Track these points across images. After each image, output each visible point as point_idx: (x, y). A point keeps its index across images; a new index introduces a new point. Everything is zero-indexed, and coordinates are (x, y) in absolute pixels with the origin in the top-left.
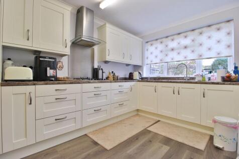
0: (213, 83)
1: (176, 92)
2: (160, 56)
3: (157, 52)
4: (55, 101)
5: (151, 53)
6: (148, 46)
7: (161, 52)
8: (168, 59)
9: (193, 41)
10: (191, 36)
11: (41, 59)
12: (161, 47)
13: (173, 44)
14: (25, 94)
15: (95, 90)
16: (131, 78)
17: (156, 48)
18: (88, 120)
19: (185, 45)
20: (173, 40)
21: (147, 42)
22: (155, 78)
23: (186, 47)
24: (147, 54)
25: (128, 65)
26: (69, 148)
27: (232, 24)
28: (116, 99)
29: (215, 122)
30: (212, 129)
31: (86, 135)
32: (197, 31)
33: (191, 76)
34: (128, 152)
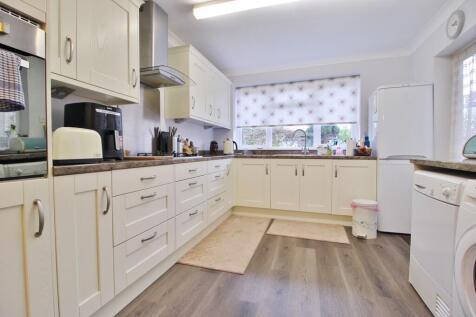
0: (338, 158)
1: (300, 173)
2: (262, 115)
3: (256, 108)
4: (140, 201)
5: (246, 108)
6: (239, 95)
7: (263, 107)
8: (275, 121)
9: (311, 96)
10: (309, 89)
11: (98, 110)
12: (262, 99)
13: (282, 98)
14: (96, 191)
15: (189, 175)
16: (214, 151)
17: (255, 101)
18: (183, 234)
19: (300, 101)
20: (282, 91)
21: (238, 88)
22: (254, 152)
23: (301, 105)
24: (238, 109)
25: (207, 126)
26: (170, 291)
27: (358, 81)
28: (212, 190)
29: (354, 206)
30: (349, 218)
31: (177, 264)
32: (316, 83)
33: (311, 148)
34: (272, 268)
